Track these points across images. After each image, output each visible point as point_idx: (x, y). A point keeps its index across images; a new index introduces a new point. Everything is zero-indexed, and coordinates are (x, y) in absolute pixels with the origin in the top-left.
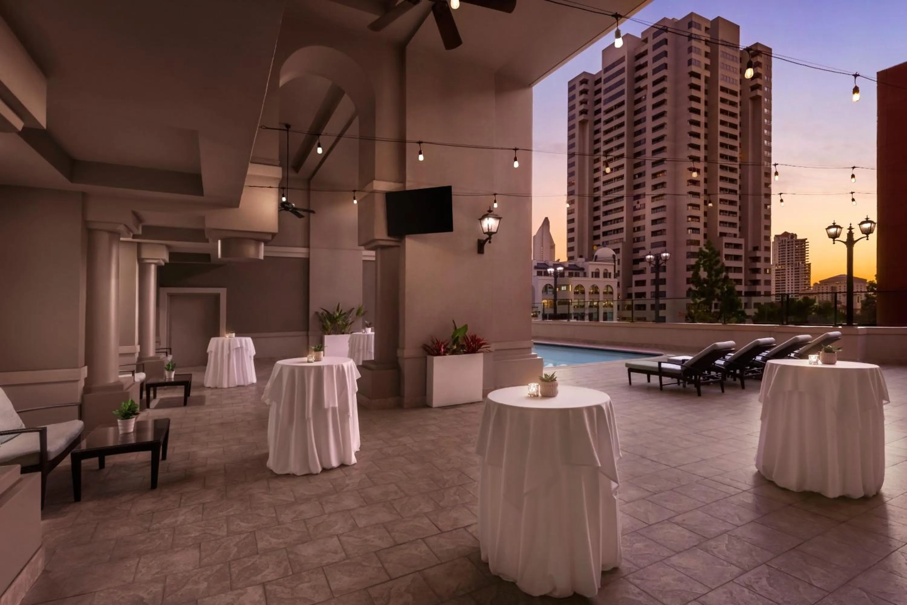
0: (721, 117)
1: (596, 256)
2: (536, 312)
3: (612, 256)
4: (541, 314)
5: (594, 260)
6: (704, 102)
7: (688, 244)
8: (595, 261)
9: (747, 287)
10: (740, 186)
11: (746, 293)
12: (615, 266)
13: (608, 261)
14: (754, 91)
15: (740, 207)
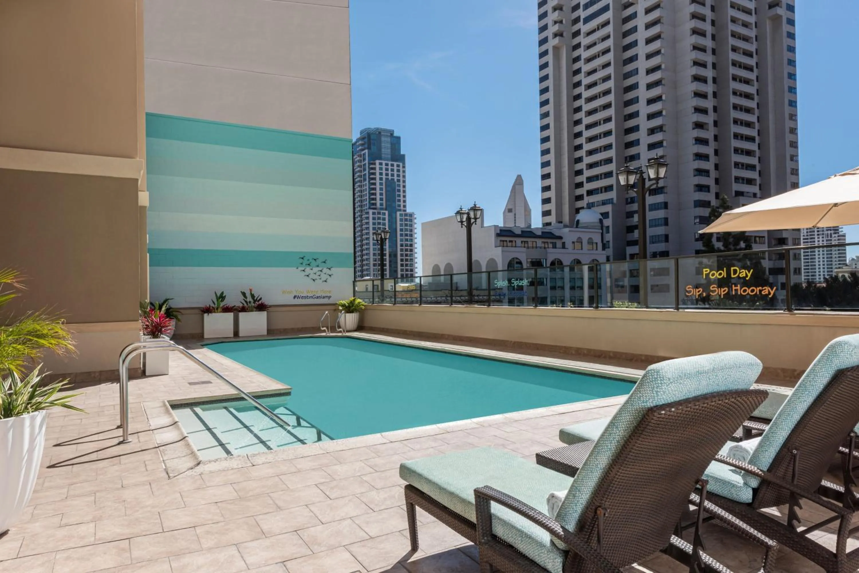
0: (732, 41)
1: (578, 221)
2: (500, 295)
3: (598, 221)
4: (507, 298)
5: (575, 226)
6: (710, 21)
7: (695, 206)
8: (577, 227)
9: (772, 262)
10: (759, 131)
11: (770, 269)
12: (602, 234)
13: (593, 227)
14: (773, 9)
15: (759, 158)
